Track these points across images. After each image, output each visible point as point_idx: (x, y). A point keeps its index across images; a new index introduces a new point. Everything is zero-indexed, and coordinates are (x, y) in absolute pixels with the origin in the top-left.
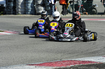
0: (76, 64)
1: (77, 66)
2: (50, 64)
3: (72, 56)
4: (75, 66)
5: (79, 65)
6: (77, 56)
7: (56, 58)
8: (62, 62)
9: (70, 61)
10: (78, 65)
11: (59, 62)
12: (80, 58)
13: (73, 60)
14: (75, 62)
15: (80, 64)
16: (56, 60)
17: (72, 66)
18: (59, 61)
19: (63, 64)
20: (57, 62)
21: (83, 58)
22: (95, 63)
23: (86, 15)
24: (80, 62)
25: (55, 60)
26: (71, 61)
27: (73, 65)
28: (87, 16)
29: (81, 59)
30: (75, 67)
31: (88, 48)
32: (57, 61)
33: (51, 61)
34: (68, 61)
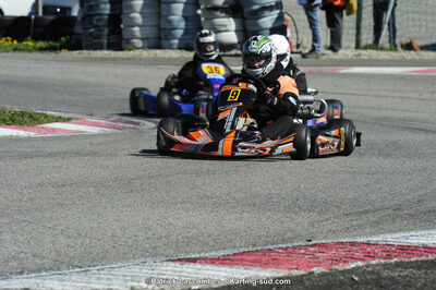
0: (373, 258)
1: (377, 265)
2: (265, 259)
3: (355, 223)
4: (368, 266)
5: (388, 261)
6: (378, 226)
7: (289, 235)
8: (312, 249)
9: (348, 247)
10: (383, 261)
11: (303, 251)
12: (390, 232)
13: (362, 240)
14: (368, 250)
15: (389, 257)
16: (291, 240)
17: (358, 268)
18: (300, 247)
19: (318, 258)
20: (294, 248)
21: (402, 234)
23: (412, 52)
24: (388, 248)
25: (283, 241)
26: (353, 244)
27: (360, 263)
28: (417, 57)
29: (395, 236)
30: (369, 269)
31: (420, 193)
32: (295, 244)
33: (267, 243)
34: (338, 243)
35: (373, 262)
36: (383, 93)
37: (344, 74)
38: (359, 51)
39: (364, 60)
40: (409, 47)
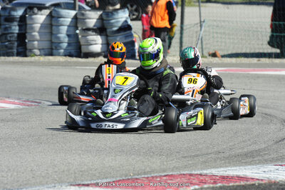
0: (205, 183)
3: (190, 162)
4: (202, 189)
5: (215, 185)
6: (206, 164)
7: (148, 169)
8: (165, 178)
9: (188, 177)
10: (211, 185)
11: (158, 179)
12: (214, 167)
13: (196, 173)
14: (201, 179)
15: (215, 183)
16: (150, 172)
17: (195, 189)
18: (157, 177)
20: (153, 177)
21: (222, 169)
22: (258, 182)
23: (216, 59)
24: (214, 177)
25: (145, 173)
26: (191, 175)
27: (197, 187)
28: (220, 62)
29: (219, 170)
31: (231, 144)
32: (153, 175)
33: (134, 174)
34: (181, 175)
35: (206, 186)
40: (214, 55)
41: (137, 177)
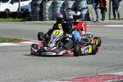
0: (115, 79)
2: (84, 80)
3: (109, 69)
4: (113, 81)
5: (119, 80)
6: (116, 70)
7: (91, 73)
8: (97, 77)
10: (117, 80)
11: (94, 77)
12: (119, 72)
13: (111, 74)
14: (113, 77)
15: (119, 79)
16: (91, 74)
18: (94, 76)
19: (99, 79)
20: (92, 76)
24: (119, 76)
25: (89, 74)
26: (109, 75)
27: (111, 81)
29: (121, 73)
32: (92, 75)
33: (84, 75)
34: (105, 75)
36: (117, 32)
37: (106, 27)
38: (110, 20)
39: (111, 23)
41: (86, 76)
